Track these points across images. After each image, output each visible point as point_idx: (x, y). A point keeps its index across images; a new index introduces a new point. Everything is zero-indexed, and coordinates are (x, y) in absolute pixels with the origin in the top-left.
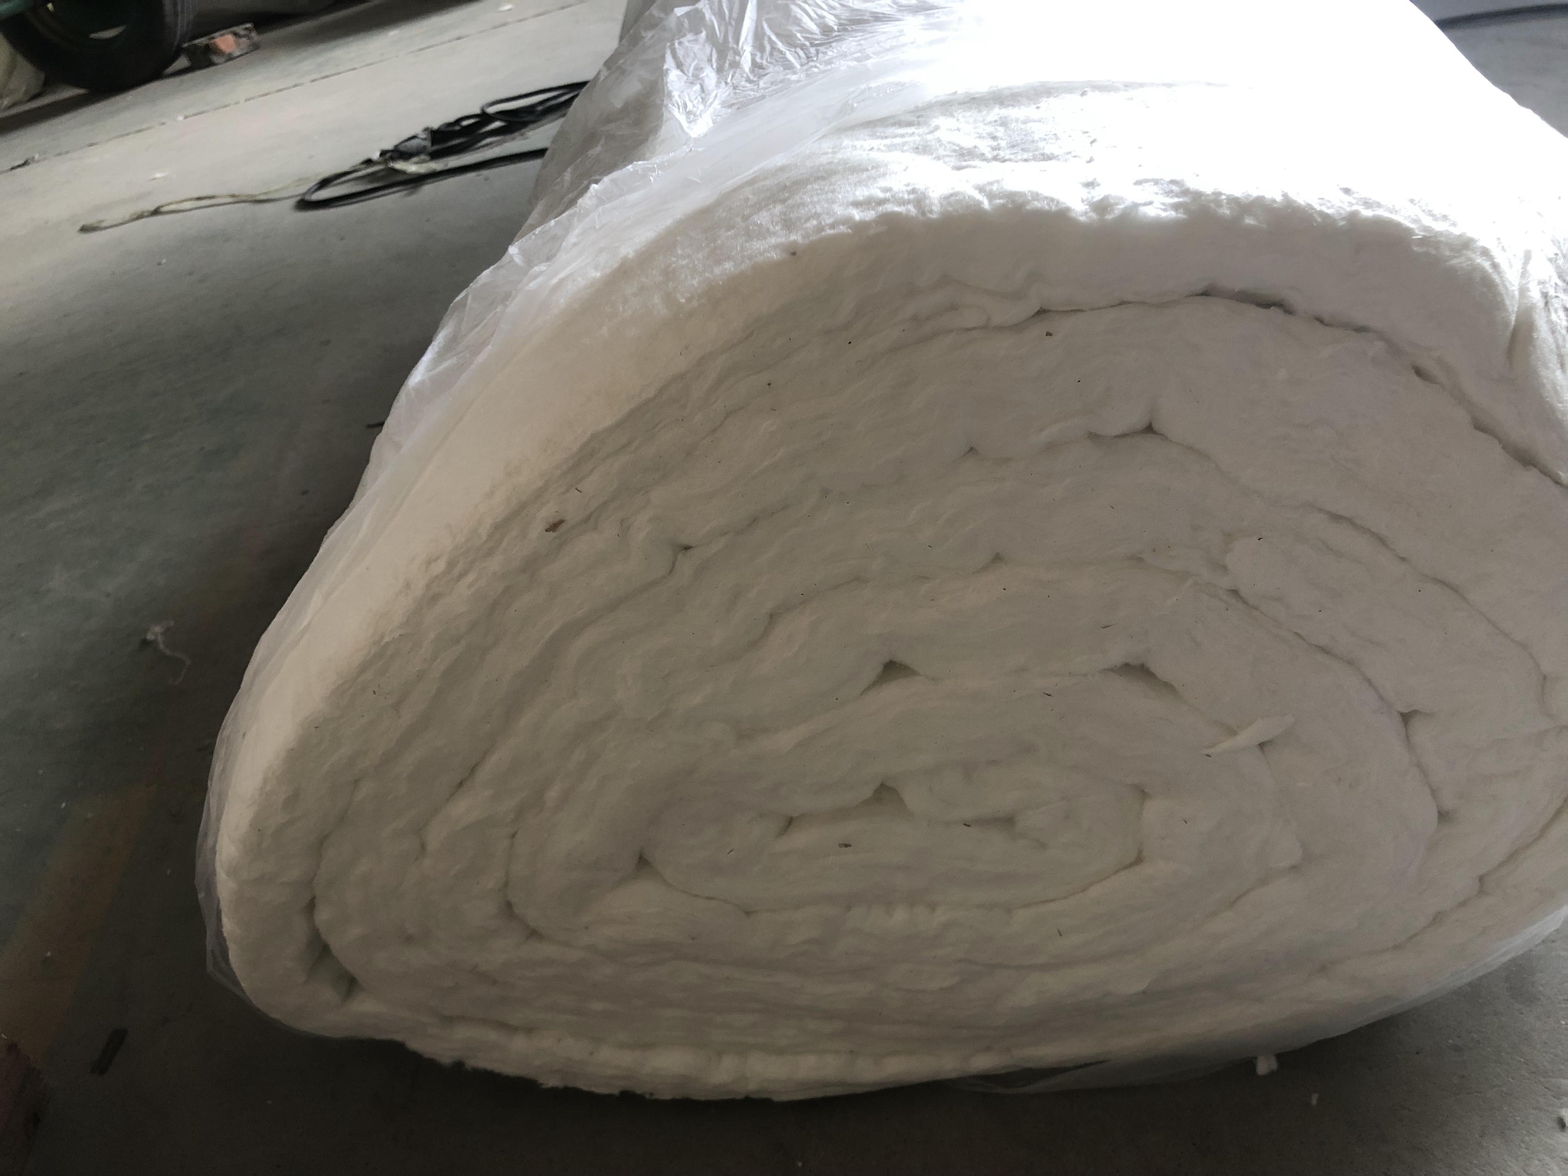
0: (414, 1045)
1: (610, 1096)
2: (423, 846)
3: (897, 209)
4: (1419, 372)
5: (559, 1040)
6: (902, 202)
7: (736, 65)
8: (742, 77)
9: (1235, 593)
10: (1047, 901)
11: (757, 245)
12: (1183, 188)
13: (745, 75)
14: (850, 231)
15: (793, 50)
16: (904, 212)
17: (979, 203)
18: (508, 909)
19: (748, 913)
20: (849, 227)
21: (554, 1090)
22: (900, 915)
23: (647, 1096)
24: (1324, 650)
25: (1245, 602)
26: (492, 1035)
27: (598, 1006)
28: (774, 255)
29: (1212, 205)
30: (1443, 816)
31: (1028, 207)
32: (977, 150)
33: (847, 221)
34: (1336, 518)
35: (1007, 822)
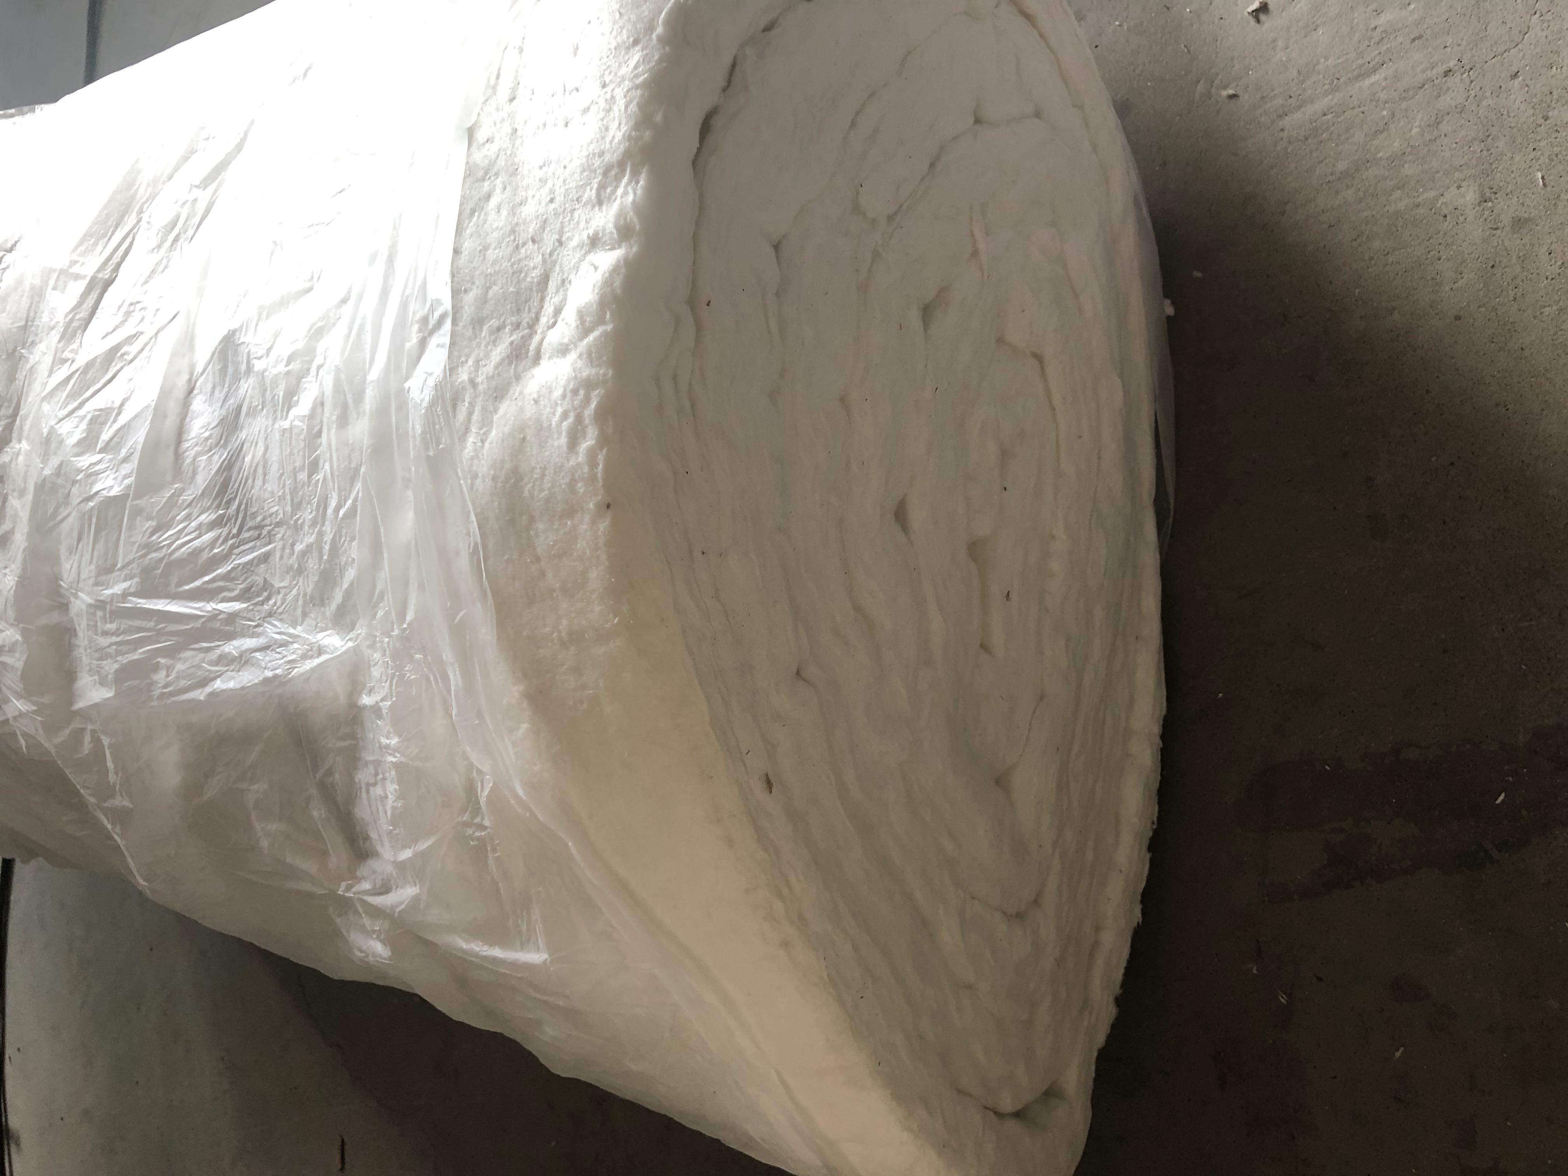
0: (1100, 1039)
1: (1152, 861)
2: (969, 987)
3: (593, 405)
4: (768, 29)
5: (1109, 899)
6: (587, 400)
7: (233, 617)
8: (253, 610)
9: (890, 218)
10: (1057, 441)
11: (582, 544)
12: (615, 166)
13: (251, 607)
14: (605, 450)
15: (234, 557)
16: (598, 399)
17: (605, 334)
18: (1020, 916)
19: (1041, 698)
20: (601, 449)
21: (1144, 913)
22: (1056, 565)
23: (1155, 827)
24: (932, 165)
25: (896, 213)
26: (1100, 962)
27: (1090, 855)
28: (604, 525)
29: (640, 143)
30: (1038, 115)
31: (619, 291)
32: (515, 343)
33: (592, 454)
34: (853, 124)
35: (1005, 455)
